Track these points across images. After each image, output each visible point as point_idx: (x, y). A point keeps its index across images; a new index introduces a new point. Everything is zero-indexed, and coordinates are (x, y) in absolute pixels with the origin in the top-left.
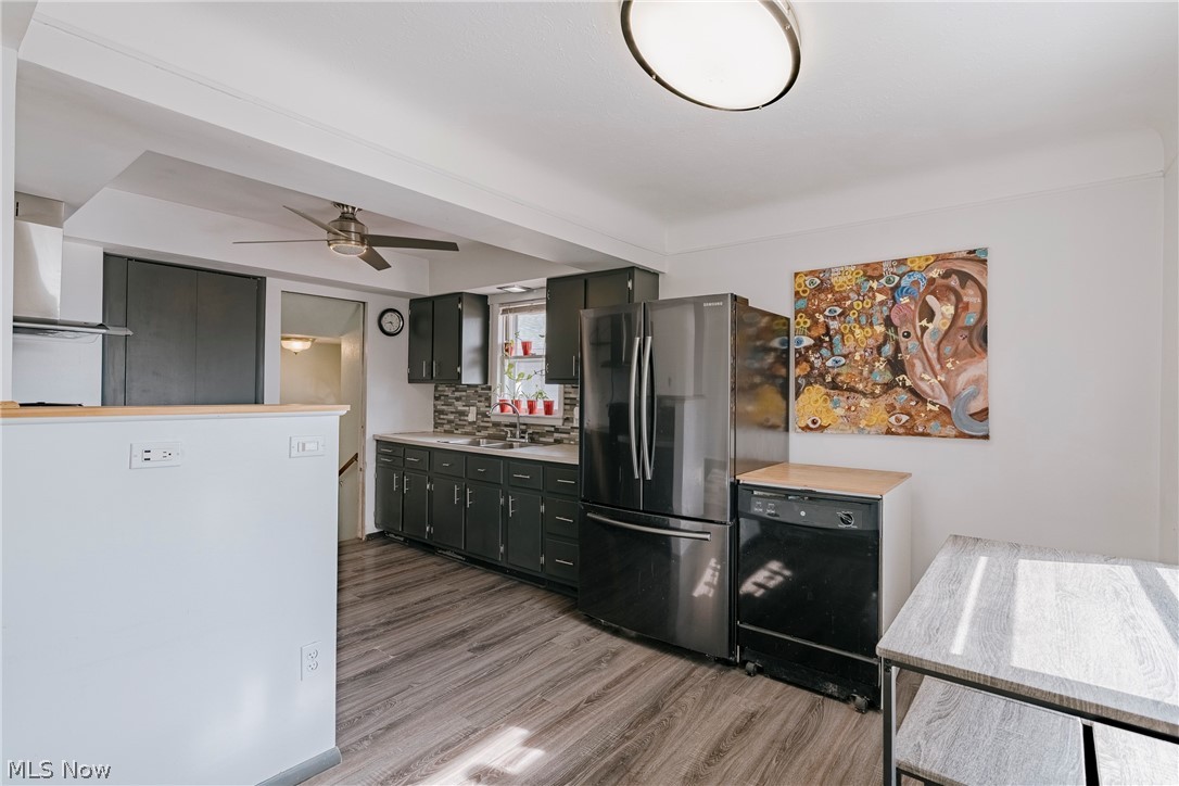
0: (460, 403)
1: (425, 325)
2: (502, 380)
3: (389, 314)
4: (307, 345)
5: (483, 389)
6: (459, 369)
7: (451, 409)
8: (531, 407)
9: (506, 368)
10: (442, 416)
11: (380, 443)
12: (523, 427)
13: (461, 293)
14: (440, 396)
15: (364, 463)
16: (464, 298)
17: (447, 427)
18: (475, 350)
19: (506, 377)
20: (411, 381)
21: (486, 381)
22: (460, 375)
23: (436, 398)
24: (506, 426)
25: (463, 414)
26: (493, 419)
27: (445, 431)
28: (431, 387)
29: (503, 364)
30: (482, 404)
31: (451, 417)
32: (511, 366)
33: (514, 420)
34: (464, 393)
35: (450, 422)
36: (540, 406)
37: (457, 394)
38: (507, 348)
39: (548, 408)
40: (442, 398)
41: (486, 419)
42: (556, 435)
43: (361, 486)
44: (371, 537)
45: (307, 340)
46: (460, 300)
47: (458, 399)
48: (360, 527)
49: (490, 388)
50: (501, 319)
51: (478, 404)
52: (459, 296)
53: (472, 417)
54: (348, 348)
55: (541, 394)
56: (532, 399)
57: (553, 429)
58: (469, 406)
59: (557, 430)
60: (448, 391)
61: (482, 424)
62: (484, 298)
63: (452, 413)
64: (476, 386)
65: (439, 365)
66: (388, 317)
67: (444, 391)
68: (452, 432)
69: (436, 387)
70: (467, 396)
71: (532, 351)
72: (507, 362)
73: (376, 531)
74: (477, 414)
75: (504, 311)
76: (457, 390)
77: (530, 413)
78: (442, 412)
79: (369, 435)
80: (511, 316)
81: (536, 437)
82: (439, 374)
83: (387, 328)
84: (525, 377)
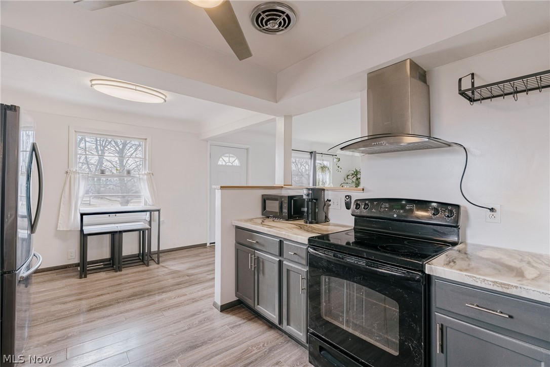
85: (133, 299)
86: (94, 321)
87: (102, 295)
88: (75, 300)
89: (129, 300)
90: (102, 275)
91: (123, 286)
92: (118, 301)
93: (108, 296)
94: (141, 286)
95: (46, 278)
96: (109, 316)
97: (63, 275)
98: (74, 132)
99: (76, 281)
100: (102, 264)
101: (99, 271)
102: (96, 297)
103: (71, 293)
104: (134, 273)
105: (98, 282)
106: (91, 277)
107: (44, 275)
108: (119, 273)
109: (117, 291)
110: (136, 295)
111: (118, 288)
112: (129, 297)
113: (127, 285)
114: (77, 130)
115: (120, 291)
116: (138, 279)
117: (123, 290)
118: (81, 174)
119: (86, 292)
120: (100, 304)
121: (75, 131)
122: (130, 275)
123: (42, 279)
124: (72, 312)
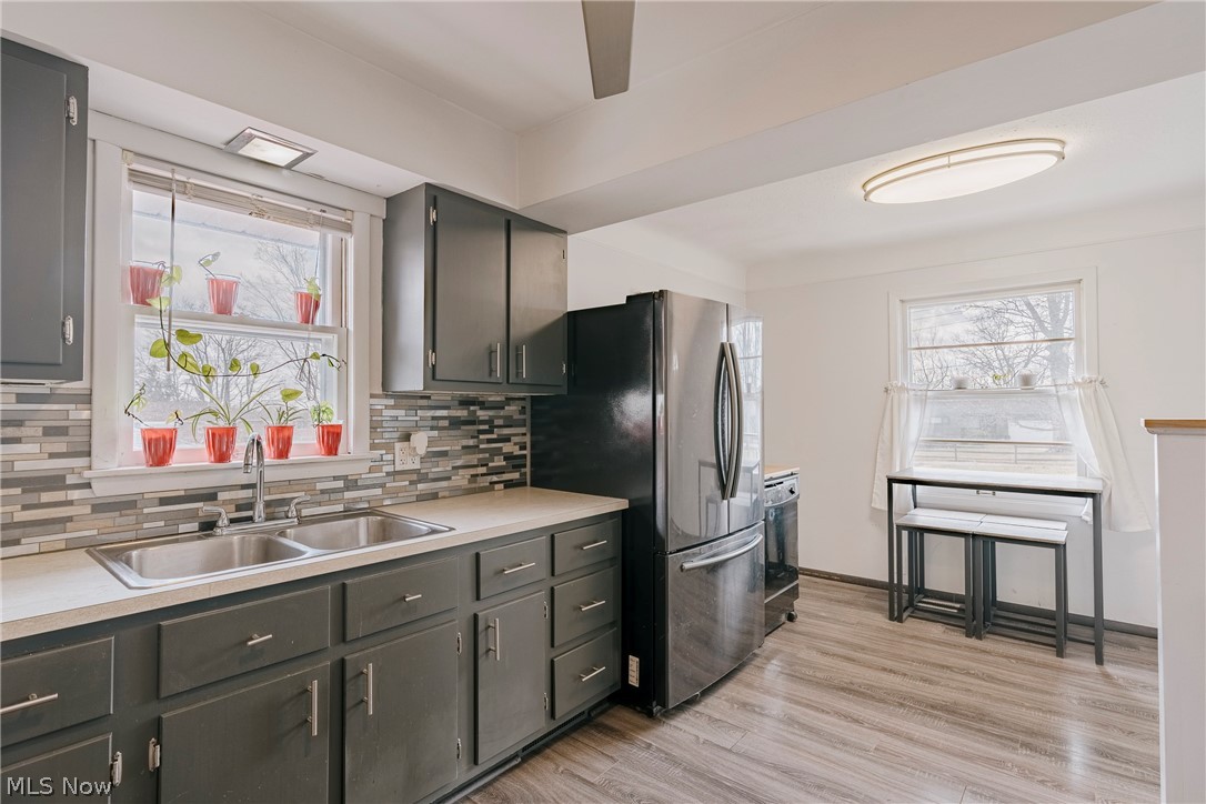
59: (351, 484)
85: (936, 717)
86: (828, 713)
87: (891, 671)
88: (841, 657)
89: (925, 713)
90: (936, 630)
91: (948, 674)
92: (903, 702)
93: (898, 679)
94: (987, 696)
95: (848, 596)
96: (856, 721)
97: (874, 601)
98: (898, 302)
99: (881, 620)
100: (958, 606)
101: (938, 618)
102: (877, 669)
103: (850, 640)
104: (1006, 657)
105: (911, 642)
106: (912, 625)
107: (851, 589)
108: (973, 642)
109: (925, 681)
110: (953, 712)
111: (934, 673)
112: (933, 707)
113: (960, 677)
114: (904, 298)
115: (931, 682)
116: (999, 676)
117: (938, 684)
118: (912, 393)
119: (874, 651)
120: (871, 687)
121: (902, 301)
122: (991, 658)
123: (839, 596)
124: (818, 674)
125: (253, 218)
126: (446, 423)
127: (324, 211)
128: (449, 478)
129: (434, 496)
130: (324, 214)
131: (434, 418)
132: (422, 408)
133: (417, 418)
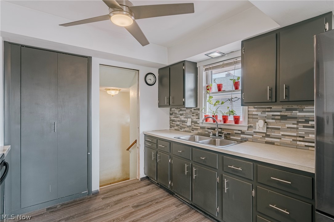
0: (182, 117)
1: (166, 80)
2: (205, 105)
3: (149, 75)
4: (117, 92)
5: (194, 110)
6: (184, 100)
7: (178, 119)
8: (225, 119)
9: (208, 98)
10: (173, 123)
11: (146, 135)
12: (220, 130)
13: (185, 61)
14: (173, 113)
15: (139, 145)
16: (186, 64)
17: (176, 128)
18: (191, 90)
19: (208, 103)
20: (159, 106)
21: (197, 106)
22: (184, 103)
23: (171, 114)
24: (208, 129)
25: (184, 122)
26: (201, 125)
27: (175, 130)
28: (168, 109)
29: (206, 97)
30: (194, 117)
31: (178, 123)
32: (210, 97)
33: (214, 126)
34: (185, 112)
35: (177, 125)
36: (231, 118)
37: (181, 112)
38: (208, 88)
39: (237, 120)
40: (174, 114)
41: (196, 125)
42: (242, 136)
43: (138, 155)
44: (142, 179)
45: (117, 90)
46: (184, 65)
47: (181, 115)
48: (138, 174)
49: (199, 109)
50: (204, 73)
51: (192, 117)
52: (183, 63)
53: (189, 123)
54: (132, 94)
55: (232, 112)
56: (225, 115)
57: (240, 132)
58: (187, 118)
59: (243, 133)
60: (177, 111)
61: (194, 127)
62: (195, 64)
63: (178, 121)
64: (191, 108)
65: (173, 98)
66: (149, 77)
67: (175, 111)
68: (179, 130)
69: (171, 109)
70: (186, 113)
71: (223, 89)
72: (208, 95)
73: (145, 176)
74: (192, 122)
75: (206, 69)
76: (181, 110)
77: (225, 122)
78: (173, 121)
79: (141, 132)
80: (209, 72)
81: (228, 136)
82: (173, 102)
83: (149, 82)
84: (221, 103)
125: (222, 69)
126: (279, 117)
127: (237, 59)
128: (281, 139)
129: (272, 143)
130: (237, 60)
131: (273, 115)
132: (268, 112)
133: (266, 115)
